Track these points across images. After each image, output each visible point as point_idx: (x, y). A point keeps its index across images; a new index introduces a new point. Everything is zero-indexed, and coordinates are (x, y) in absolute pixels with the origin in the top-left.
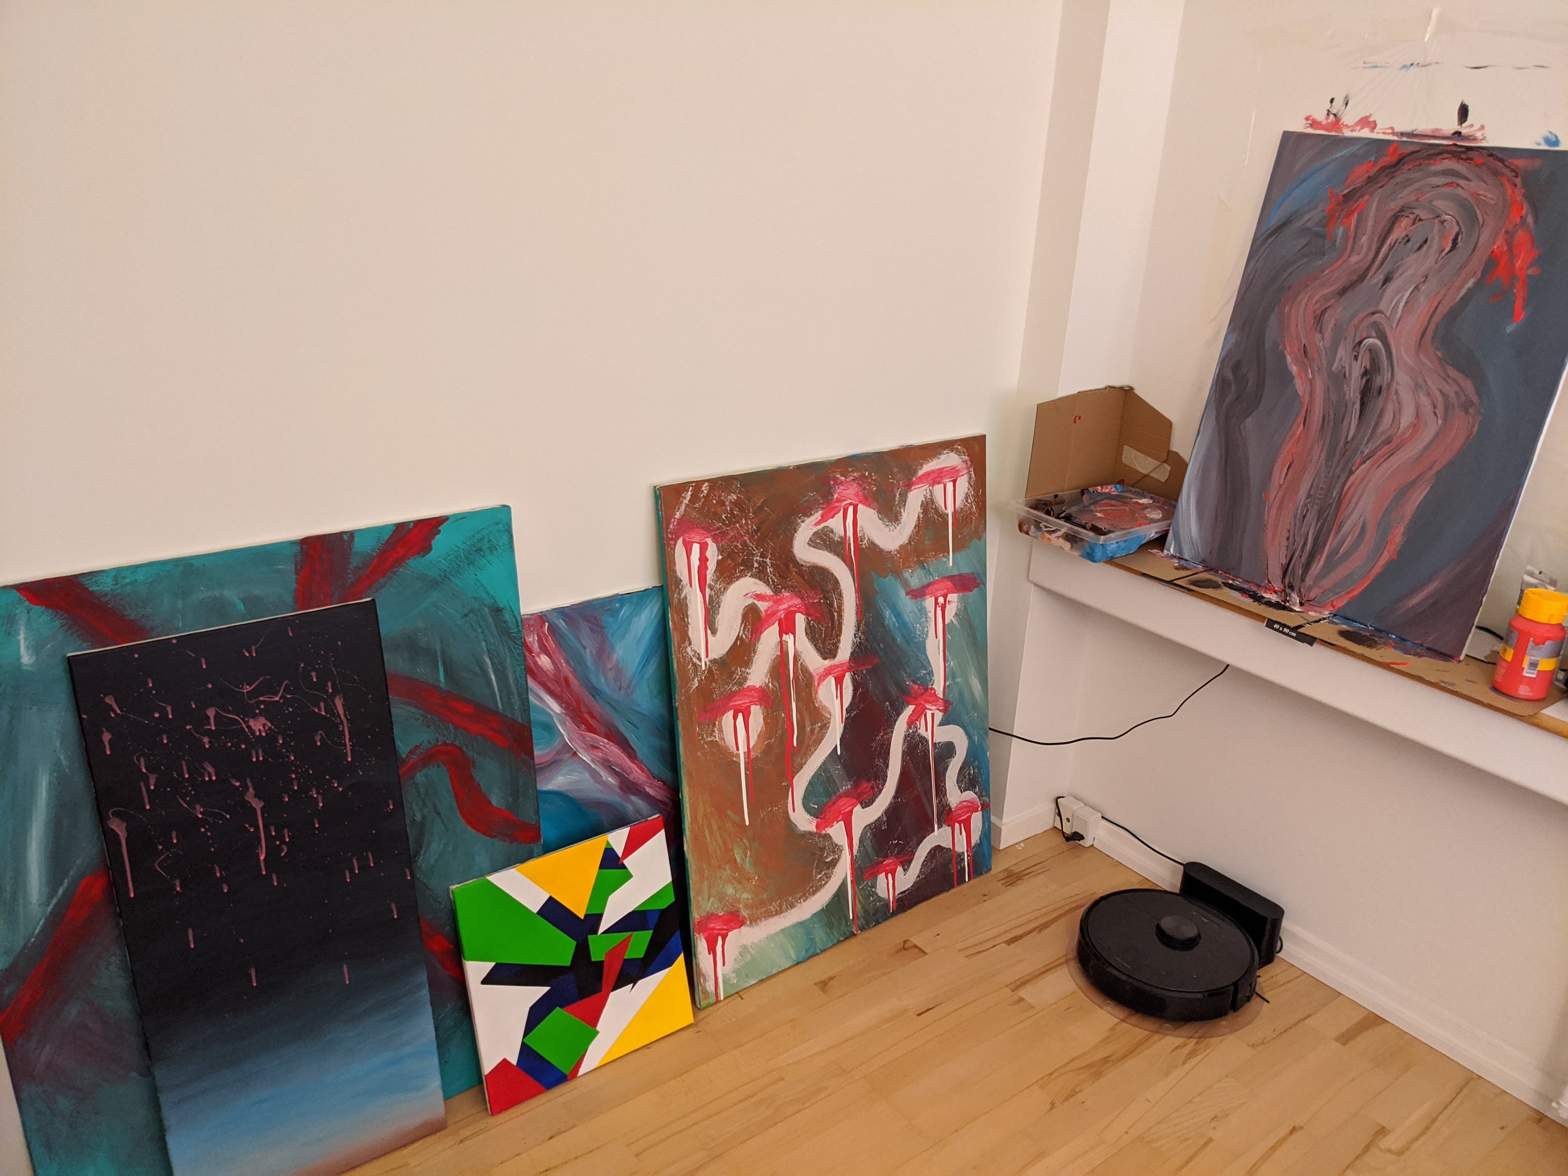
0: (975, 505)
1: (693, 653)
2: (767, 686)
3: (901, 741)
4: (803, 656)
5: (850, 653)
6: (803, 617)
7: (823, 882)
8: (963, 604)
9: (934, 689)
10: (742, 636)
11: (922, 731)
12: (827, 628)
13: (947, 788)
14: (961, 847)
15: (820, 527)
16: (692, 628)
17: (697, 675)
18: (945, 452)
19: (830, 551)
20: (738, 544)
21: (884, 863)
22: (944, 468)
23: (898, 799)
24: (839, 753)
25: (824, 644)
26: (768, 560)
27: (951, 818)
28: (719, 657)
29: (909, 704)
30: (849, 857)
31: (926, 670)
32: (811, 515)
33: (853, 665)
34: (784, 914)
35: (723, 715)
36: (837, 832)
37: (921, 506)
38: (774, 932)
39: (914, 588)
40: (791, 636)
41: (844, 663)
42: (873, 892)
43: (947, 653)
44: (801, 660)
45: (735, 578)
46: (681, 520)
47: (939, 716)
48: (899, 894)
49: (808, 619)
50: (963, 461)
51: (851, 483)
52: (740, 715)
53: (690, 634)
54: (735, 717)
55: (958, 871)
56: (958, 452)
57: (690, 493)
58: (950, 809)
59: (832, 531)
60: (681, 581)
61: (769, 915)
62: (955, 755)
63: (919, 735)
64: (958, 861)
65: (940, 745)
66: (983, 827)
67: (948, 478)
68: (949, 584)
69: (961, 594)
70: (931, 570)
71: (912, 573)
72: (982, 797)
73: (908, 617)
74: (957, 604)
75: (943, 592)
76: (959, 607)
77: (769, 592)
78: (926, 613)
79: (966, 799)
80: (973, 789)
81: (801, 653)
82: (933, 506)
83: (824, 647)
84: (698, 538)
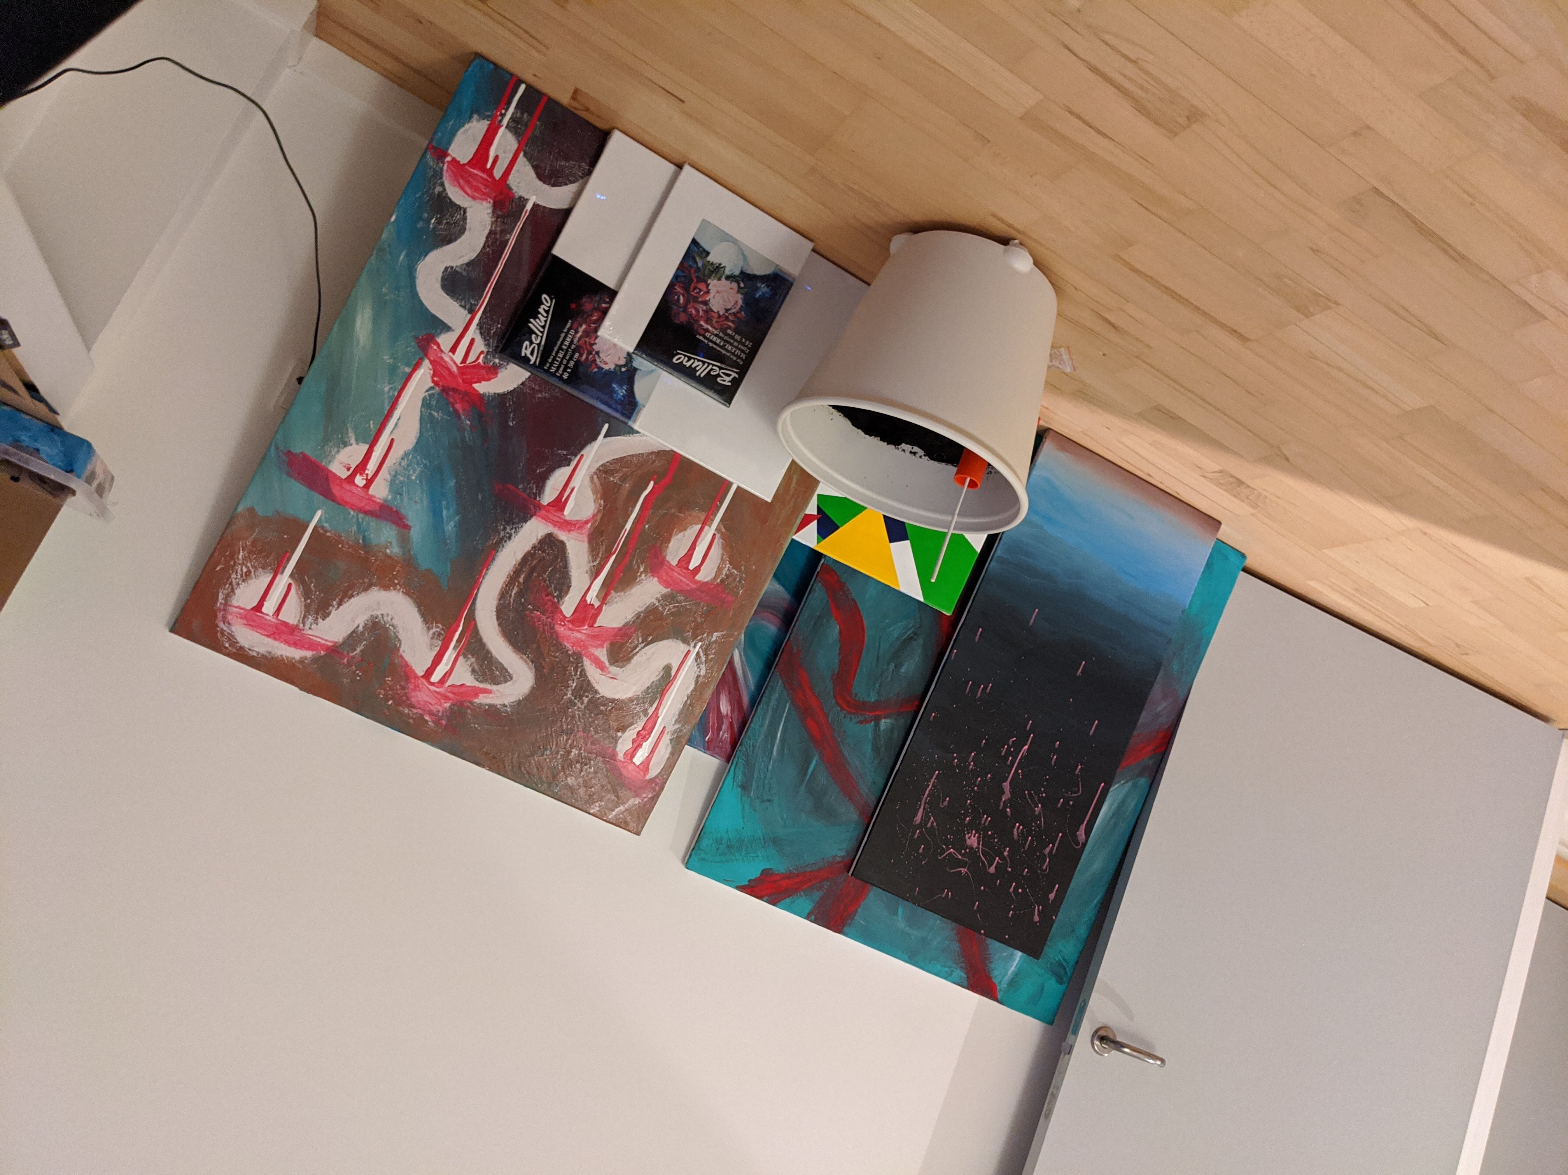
0: (238, 558)
1: (700, 666)
2: (645, 571)
4: (586, 567)
5: (528, 523)
6: (563, 608)
8: (326, 448)
9: (433, 381)
10: (642, 642)
11: (480, 346)
12: (540, 573)
13: (483, 240)
14: (505, 143)
15: (487, 686)
16: (687, 688)
17: (710, 642)
18: (255, 654)
19: (488, 652)
22: (268, 636)
25: (554, 560)
26: (569, 695)
27: (501, 194)
28: (677, 641)
29: (481, 397)
31: (430, 414)
32: (490, 706)
33: (532, 507)
35: (707, 583)
37: (328, 614)
39: (394, 527)
40: (588, 599)
41: (543, 518)
43: (387, 408)
44: (592, 564)
45: (616, 704)
46: (637, 795)
47: (445, 340)
49: (558, 602)
50: (229, 624)
51: (419, 706)
52: (692, 566)
53: (692, 687)
54: (697, 569)
55: (531, 113)
56: (231, 638)
57: (613, 814)
58: (495, 206)
59: (473, 671)
60: (671, 740)
62: (446, 268)
63: (488, 345)
64: (523, 128)
65: (463, 303)
66: (458, 130)
67: (266, 620)
68: (336, 490)
69: (323, 464)
70: (355, 528)
71: (387, 548)
72: (435, 170)
73: (421, 499)
74: (336, 456)
75: (352, 488)
76: (336, 450)
77: (588, 664)
78: (392, 483)
79: (463, 194)
80: (444, 195)
81: (587, 573)
82: (309, 601)
83: (556, 557)
84: (631, 768)
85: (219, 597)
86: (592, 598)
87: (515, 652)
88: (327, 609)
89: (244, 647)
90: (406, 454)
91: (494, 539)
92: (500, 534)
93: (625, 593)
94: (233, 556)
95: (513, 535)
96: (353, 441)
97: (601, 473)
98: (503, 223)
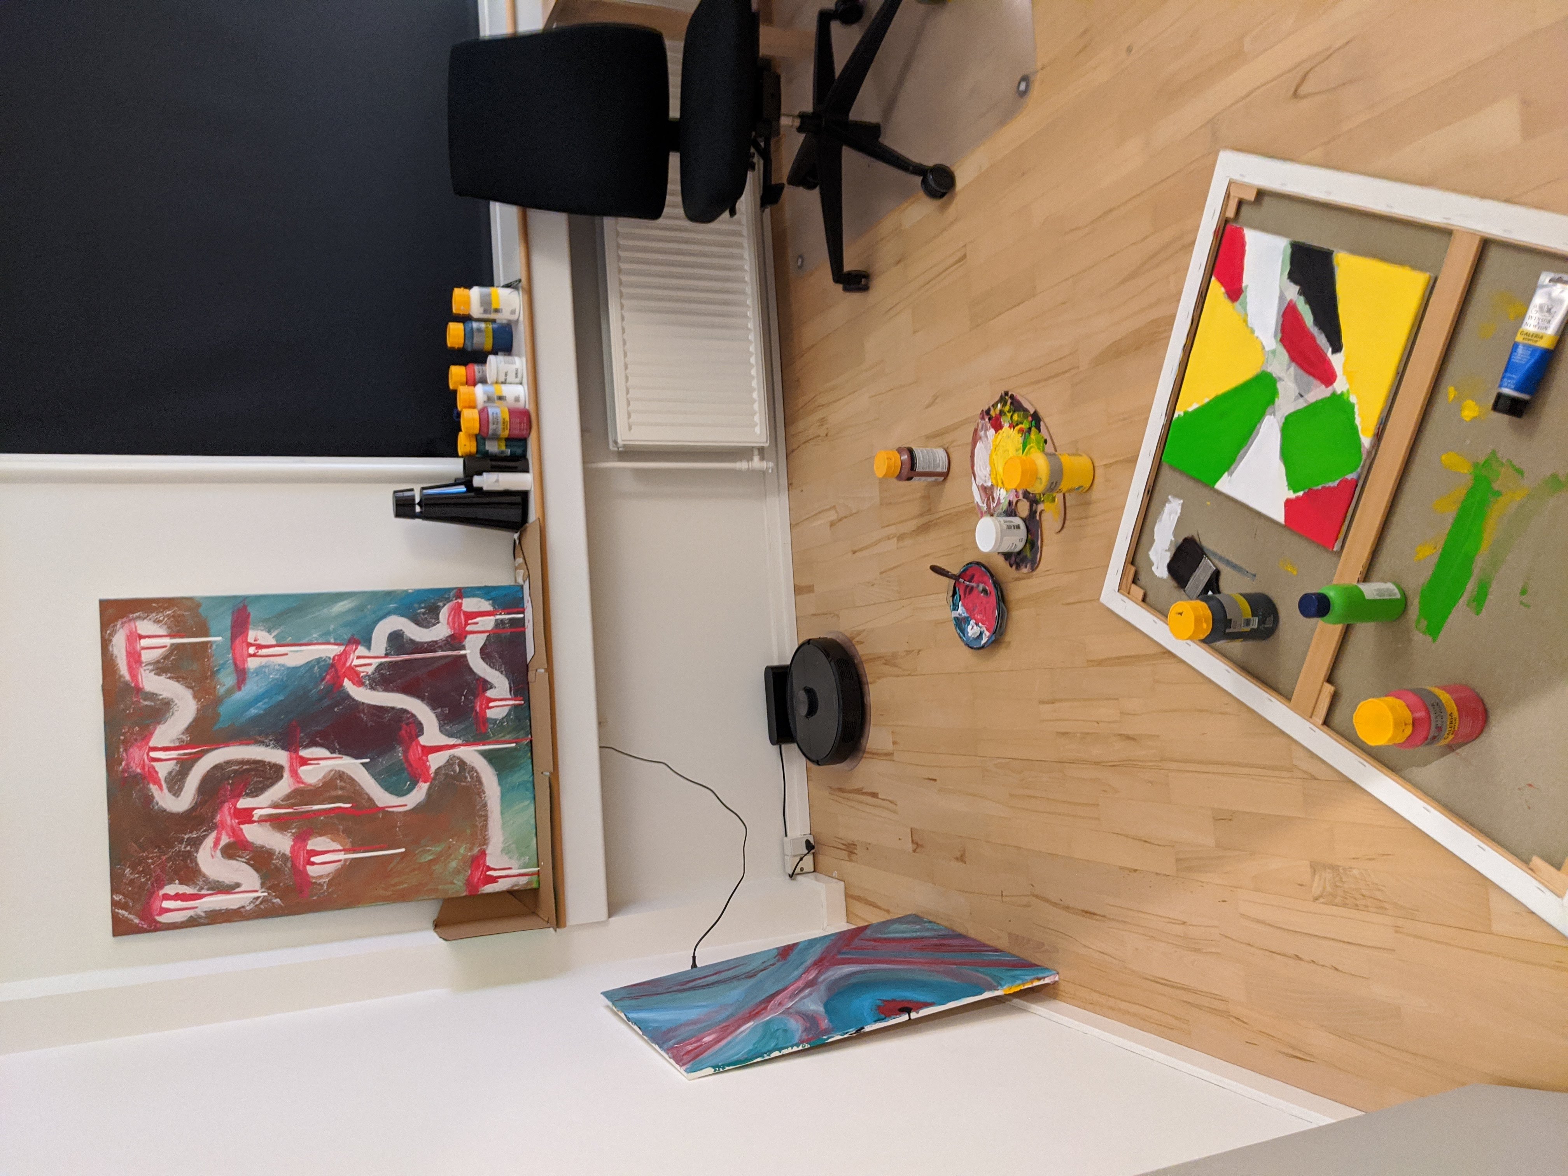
0: (166, 612)
1: (252, 904)
2: (293, 834)
3: (375, 693)
4: (275, 799)
5: (283, 751)
6: (241, 800)
7: (475, 774)
8: (261, 623)
9: (334, 657)
10: (246, 860)
11: (370, 670)
12: (255, 776)
13: (431, 640)
14: (487, 623)
15: (164, 786)
16: (231, 905)
17: (271, 900)
18: (111, 650)
19: (187, 774)
20: (168, 866)
21: (478, 710)
22: (127, 651)
23: (425, 696)
24: (368, 760)
25: (268, 779)
26: (186, 837)
27: (459, 635)
28: (260, 880)
29: (341, 685)
30: (462, 748)
31: (314, 665)
32: (152, 796)
33: (293, 748)
34: (489, 813)
35: (308, 875)
36: (436, 761)
37: (159, 675)
38: (501, 821)
39: (235, 681)
40: (255, 812)
41: (291, 757)
42: (499, 723)
43: (304, 641)
44: (278, 801)
45: (196, 868)
46: (142, 918)
47: (361, 650)
48: (511, 694)
49: (244, 795)
50: (122, 627)
51: (129, 755)
52: (313, 859)
53: (235, 907)
54: (313, 864)
55: (511, 627)
56: (113, 631)
57: (120, 911)
58: (451, 636)
59: (170, 773)
60: (191, 917)
61: (485, 827)
62: (401, 630)
63: (373, 674)
64: (500, 628)
65: (388, 648)
66: (478, 597)
67: (136, 645)
68: (238, 641)
69: (250, 626)
70: (221, 662)
71: (220, 684)
72: (450, 597)
73: (261, 688)
74: (259, 631)
75: (245, 649)
76: (263, 629)
77: (213, 836)
78: (262, 667)
79: (447, 616)
80: (439, 609)
81: (272, 801)
82: (162, 661)
83: (271, 778)
84: (157, 903)
85: (135, 616)
86: (257, 814)
87: (196, 789)
88: (163, 673)
89: (112, 641)
90: (283, 666)
91: (261, 738)
92: (266, 739)
93: (272, 830)
94: (167, 608)
95: (270, 747)
96: (273, 634)
97: (338, 774)
98: (445, 645)
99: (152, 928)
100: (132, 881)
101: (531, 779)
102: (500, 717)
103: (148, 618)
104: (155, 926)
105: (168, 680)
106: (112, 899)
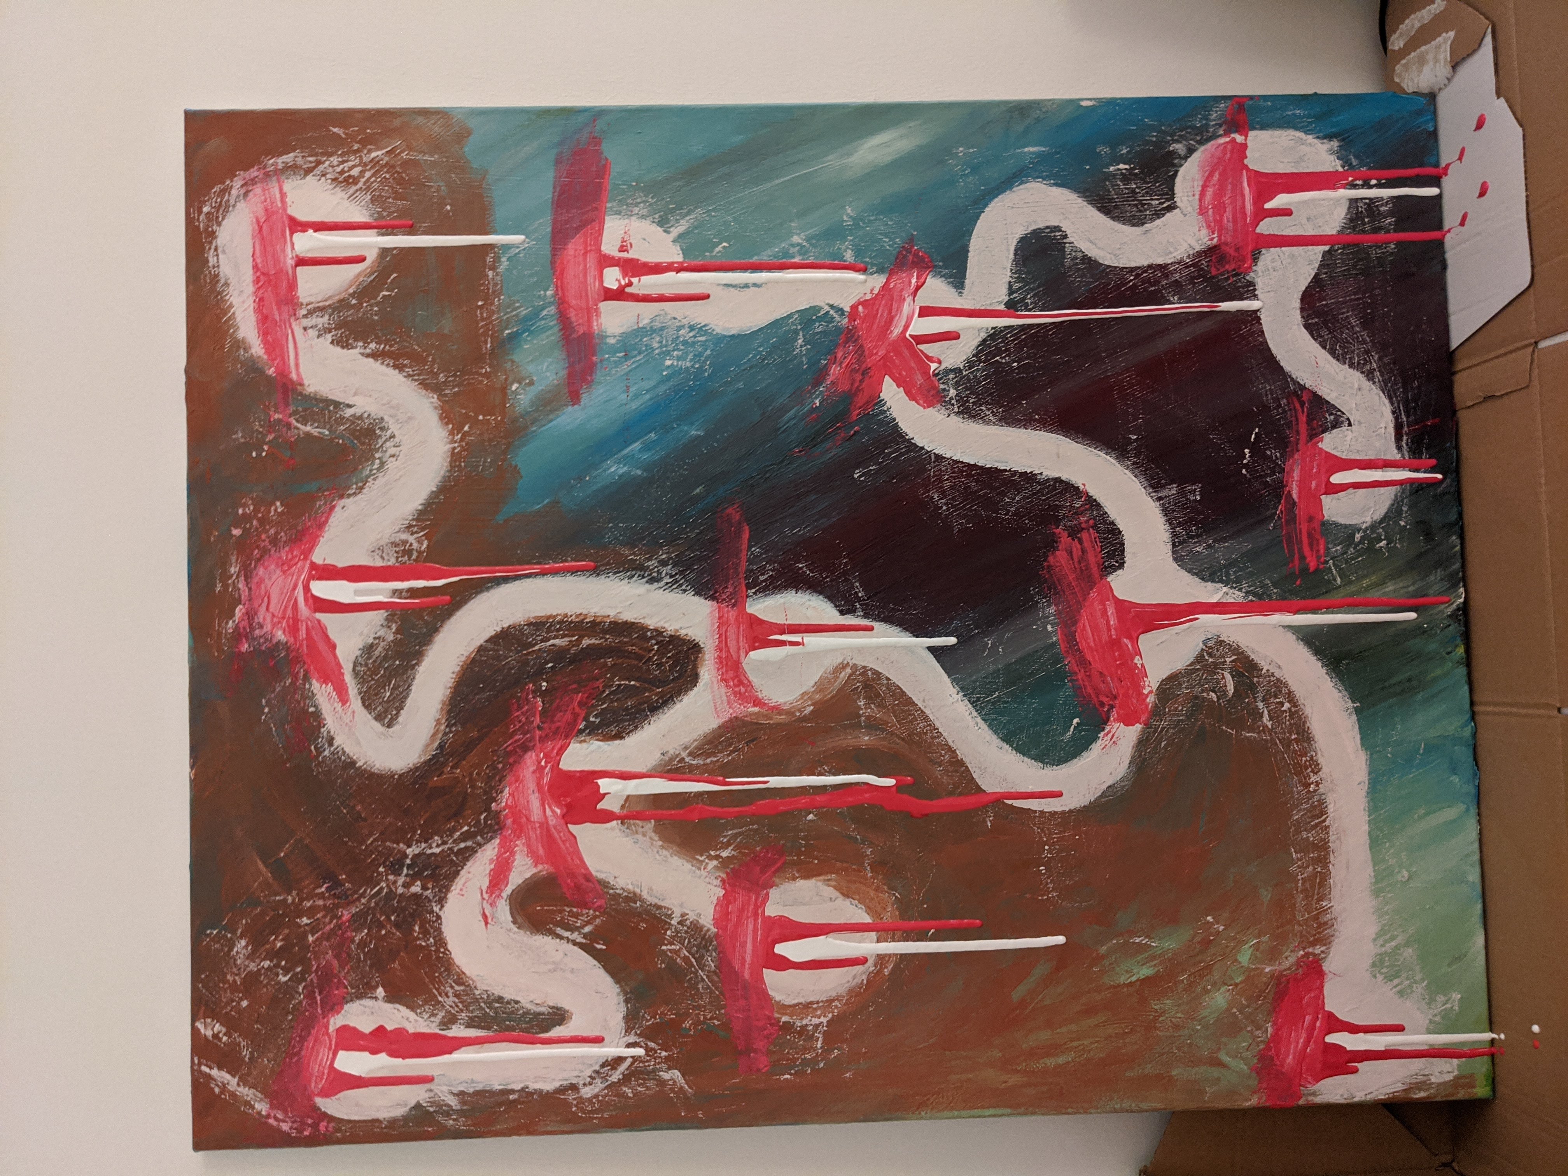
0: (370, 151)
1: (598, 1081)
3: (972, 427)
4: (672, 748)
5: (697, 598)
6: (573, 746)
7: (1287, 706)
8: (640, 197)
9: (854, 307)
10: (585, 936)
11: (961, 352)
12: (615, 670)
13: (1145, 263)
15: (353, 689)
16: (537, 1079)
17: (654, 1071)
18: (212, 261)
19: (419, 655)
20: (357, 939)
21: (1295, 496)
22: (255, 267)
23: (1129, 442)
24: (952, 640)
25: (654, 683)
26: (412, 851)
28: (623, 1004)
30: (1244, 618)
31: (796, 332)
32: (317, 715)
33: (730, 590)
34: (1332, 838)
35: (767, 998)
36: (1163, 655)
37: (346, 345)
38: (1370, 871)
39: (563, 373)
40: (614, 785)
41: (720, 618)
42: (1362, 541)
43: (765, 257)
44: (684, 754)
45: (437, 951)
46: (275, 1098)
47: (935, 290)
48: (1399, 448)
49: (581, 732)
50: (246, 194)
51: (254, 587)
52: (781, 949)
53: (548, 1086)
54: (783, 964)
55: (1399, 226)
56: (222, 210)
57: (215, 1072)
58: (1210, 251)
59: (369, 649)
60: (418, 1106)
61: (1319, 883)
62: (1057, 228)
63: (970, 364)
64: (1367, 227)
65: (1016, 286)
66: (1296, 128)
67: (284, 251)
68: (573, 247)
69: (609, 205)
70: (524, 312)
71: (520, 383)
72: (1207, 126)
73: (636, 396)
74: (634, 218)
75: (592, 273)
76: (645, 212)
77: (489, 852)
78: (640, 332)
80: (1176, 161)
81: (663, 754)
82: (354, 302)
83: (663, 683)
84: (324, 1054)
85: (285, 157)
86: (616, 792)
87: (444, 703)
88: (356, 340)
89: (216, 237)
90: (702, 330)
91: (634, 554)
92: (649, 559)
93: (662, 847)
94: (368, 141)
95: (662, 584)
96: (676, 231)
97: (861, 678)
98: (1191, 279)
99: (306, 1133)
100: (252, 979)
101: (1468, 732)
102: (1366, 519)
103: (318, 171)
104: (315, 1126)
105: (371, 360)
106: (195, 1031)
